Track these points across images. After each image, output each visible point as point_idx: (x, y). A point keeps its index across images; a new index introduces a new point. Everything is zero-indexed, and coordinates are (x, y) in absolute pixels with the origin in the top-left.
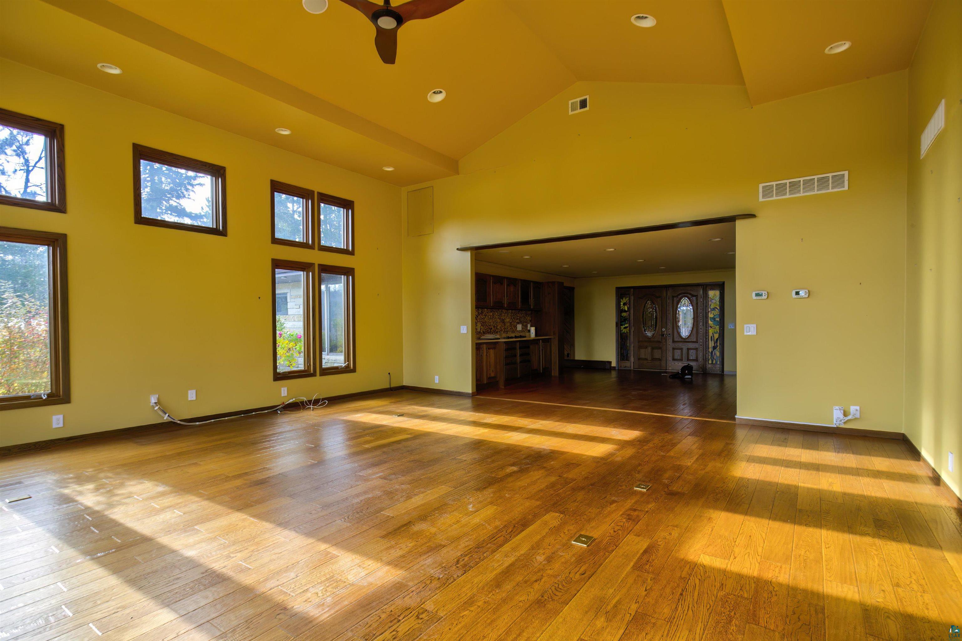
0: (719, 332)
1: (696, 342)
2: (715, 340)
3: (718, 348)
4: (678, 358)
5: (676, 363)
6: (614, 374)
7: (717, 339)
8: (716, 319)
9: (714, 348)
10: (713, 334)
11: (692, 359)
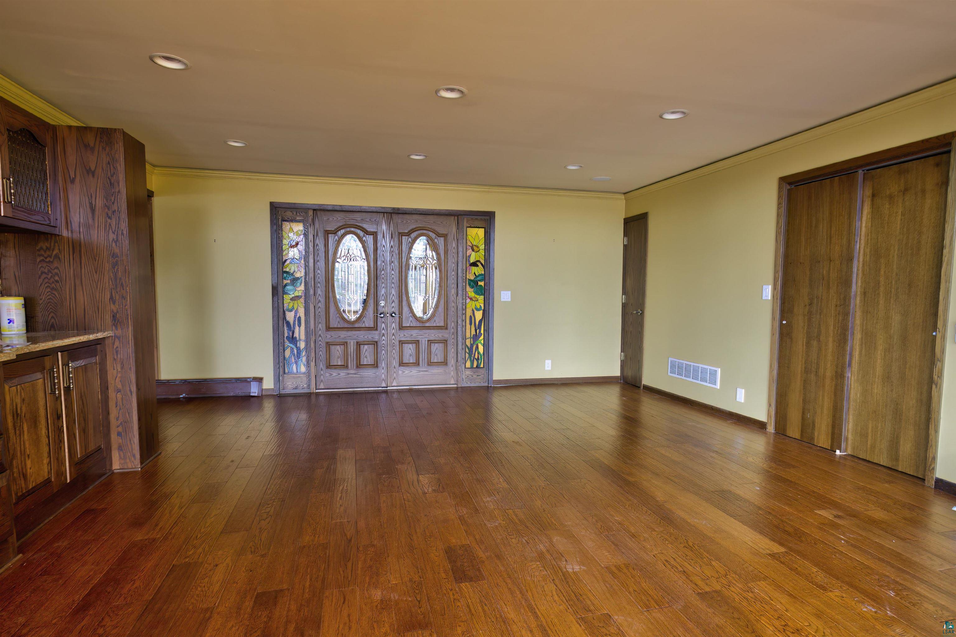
0: (483, 308)
1: (445, 327)
2: (477, 323)
3: (482, 337)
4: (411, 361)
5: (407, 372)
6: (269, 407)
7: (480, 322)
8: (480, 283)
9: (476, 337)
10: (473, 310)
11: (435, 361)
